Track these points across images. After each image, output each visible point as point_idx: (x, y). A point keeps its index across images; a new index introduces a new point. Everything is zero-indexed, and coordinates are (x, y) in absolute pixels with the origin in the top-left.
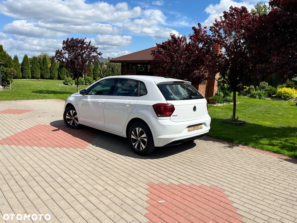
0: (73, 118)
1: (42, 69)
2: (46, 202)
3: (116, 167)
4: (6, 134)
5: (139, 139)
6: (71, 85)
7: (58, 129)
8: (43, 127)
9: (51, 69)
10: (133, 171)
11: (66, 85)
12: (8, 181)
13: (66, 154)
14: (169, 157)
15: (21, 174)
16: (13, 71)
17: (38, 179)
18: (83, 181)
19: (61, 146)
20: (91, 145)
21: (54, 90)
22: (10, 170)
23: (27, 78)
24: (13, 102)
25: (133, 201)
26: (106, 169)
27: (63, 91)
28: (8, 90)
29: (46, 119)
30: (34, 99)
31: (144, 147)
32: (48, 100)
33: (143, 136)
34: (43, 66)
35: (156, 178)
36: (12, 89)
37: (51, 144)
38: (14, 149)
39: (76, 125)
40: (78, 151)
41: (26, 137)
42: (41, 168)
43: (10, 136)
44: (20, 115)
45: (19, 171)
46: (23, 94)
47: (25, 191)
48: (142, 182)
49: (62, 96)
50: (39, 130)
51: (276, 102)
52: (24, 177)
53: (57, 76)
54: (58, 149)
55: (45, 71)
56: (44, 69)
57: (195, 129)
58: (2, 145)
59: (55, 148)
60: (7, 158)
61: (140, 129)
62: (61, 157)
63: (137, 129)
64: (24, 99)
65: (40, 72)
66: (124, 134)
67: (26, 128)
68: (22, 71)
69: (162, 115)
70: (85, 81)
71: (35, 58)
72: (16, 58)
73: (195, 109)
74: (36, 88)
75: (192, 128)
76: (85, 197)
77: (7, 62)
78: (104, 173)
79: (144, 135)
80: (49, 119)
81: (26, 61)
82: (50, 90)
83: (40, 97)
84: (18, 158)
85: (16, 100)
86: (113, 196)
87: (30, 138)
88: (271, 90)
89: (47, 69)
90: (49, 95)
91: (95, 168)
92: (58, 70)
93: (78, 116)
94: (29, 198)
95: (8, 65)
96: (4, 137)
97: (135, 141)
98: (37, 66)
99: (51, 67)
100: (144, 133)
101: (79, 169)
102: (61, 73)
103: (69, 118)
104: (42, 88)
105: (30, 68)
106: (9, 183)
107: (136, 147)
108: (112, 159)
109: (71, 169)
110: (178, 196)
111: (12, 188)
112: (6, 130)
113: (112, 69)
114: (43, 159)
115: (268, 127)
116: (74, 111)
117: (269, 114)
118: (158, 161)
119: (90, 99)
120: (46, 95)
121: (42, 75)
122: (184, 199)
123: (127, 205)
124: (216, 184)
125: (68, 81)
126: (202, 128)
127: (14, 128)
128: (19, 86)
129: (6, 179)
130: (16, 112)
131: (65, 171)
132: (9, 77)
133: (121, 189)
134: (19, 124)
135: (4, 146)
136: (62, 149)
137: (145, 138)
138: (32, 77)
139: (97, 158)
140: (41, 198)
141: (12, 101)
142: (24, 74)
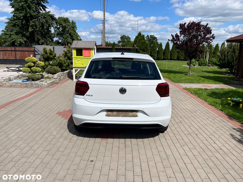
6: (194, 66)
23: (166, 60)
56: (180, 52)
65: (177, 54)
68: (164, 54)
70: (209, 63)
72: (161, 44)
81: (168, 46)
98: (175, 50)
121: (179, 57)
138: (170, 59)
142: (165, 57)
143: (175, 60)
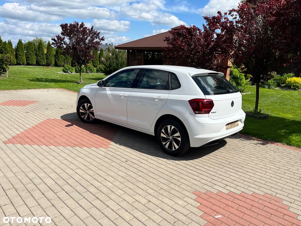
0: (88, 112)
1: (38, 55)
2: (85, 221)
3: (151, 171)
4: (15, 130)
5: (171, 138)
6: (71, 73)
7: (71, 124)
8: (54, 121)
9: (47, 56)
10: (171, 176)
11: (66, 73)
12: (32, 193)
13: (90, 156)
14: (204, 157)
15: (45, 182)
16: (10, 57)
17: (67, 188)
18: (120, 191)
19: (81, 145)
20: (113, 143)
21: (54, 78)
22: (31, 178)
23: (21, 65)
24: (14, 92)
25: (185, 216)
26: (140, 173)
27: (64, 79)
28: (5, 78)
29: (54, 112)
30: (35, 89)
31: (177, 147)
32: (50, 89)
33: (175, 135)
34: (39, 51)
35: (201, 185)
36: (9, 77)
37: (69, 143)
38: (29, 150)
39: (91, 119)
40: (102, 151)
41: (38, 133)
42: (67, 174)
43: (19, 133)
44: (25, 107)
45: (42, 179)
46: (21, 83)
47: (56, 206)
48: (187, 190)
49: (64, 85)
50: (51, 126)
51: (286, 92)
52: (50, 187)
53: (53, 63)
54: (78, 148)
55: (41, 58)
56: (40, 55)
57: (233, 126)
58: (13, 144)
59: (75, 148)
60: (23, 162)
61: (173, 127)
62: (85, 159)
63: (169, 127)
64: (24, 89)
65: (35, 58)
66: (152, 132)
67: (36, 124)
68: (16, 57)
69: (199, 112)
70: (86, 69)
71: (29, 43)
72: (10, 43)
73: (232, 104)
74: (34, 76)
75: (230, 125)
76: (129, 212)
77: (2, 47)
78: (140, 179)
79: (178, 134)
80: (58, 112)
81: (21, 46)
82: (50, 78)
83: (41, 86)
84: (37, 161)
85: (16, 89)
86: (161, 210)
87: (44, 135)
88: (280, 79)
89: (43, 55)
90: (50, 83)
91: (127, 173)
92: (55, 57)
93: (94, 109)
94: (64, 215)
95: (3, 51)
96: (14, 135)
97: (165, 139)
98: (32, 52)
99: (47, 53)
100: (178, 132)
101: (110, 174)
102: (58, 60)
103: (84, 112)
104: (40, 76)
105: (24, 54)
106: (34, 195)
107: (167, 146)
108: (144, 162)
109: (101, 175)
110: (234, 208)
111: (39, 201)
112: (14, 126)
113: (116, 56)
114: (65, 162)
115: (292, 121)
116: (89, 105)
117: (285, 105)
118: (194, 163)
119: (109, 91)
120: (47, 83)
121: (38, 61)
122: (242, 212)
123: (181, 223)
124: (269, 192)
125: (67, 68)
126: (238, 125)
127: (23, 123)
128: (14, 73)
129: (29, 190)
130: (19, 104)
131: (95, 178)
132: (5, 63)
133: (166, 200)
134: (27, 118)
135: (16, 145)
136: (83, 148)
137: (178, 137)
138: (27, 63)
139: (126, 160)
140: (78, 215)
141: (12, 91)
142: (19, 61)
143: (34, 65)
